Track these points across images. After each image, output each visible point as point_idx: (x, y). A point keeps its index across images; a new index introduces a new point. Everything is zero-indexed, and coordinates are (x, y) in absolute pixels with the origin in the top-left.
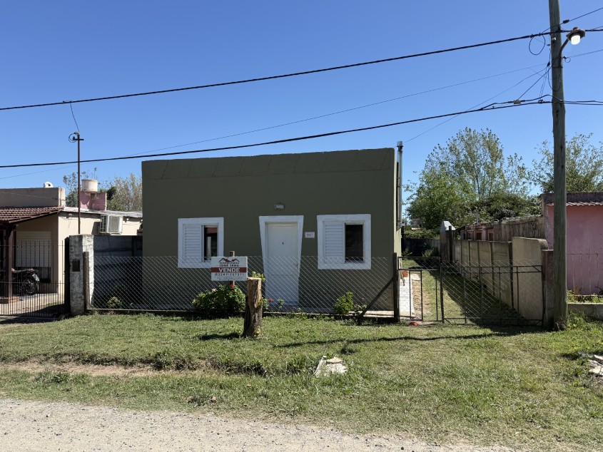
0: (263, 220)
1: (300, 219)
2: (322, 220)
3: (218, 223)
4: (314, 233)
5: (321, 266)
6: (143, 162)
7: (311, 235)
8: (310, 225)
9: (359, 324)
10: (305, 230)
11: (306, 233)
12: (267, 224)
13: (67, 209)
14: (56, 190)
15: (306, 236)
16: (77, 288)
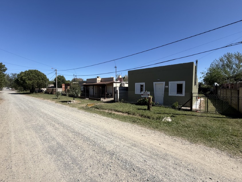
0: (154, 83)
1: (164, 83)
2: (170, 83)
3: (144, 84)
4: (168, 86)
5: (170, 95)
6: (128, 71)
7: (167, 87)
8: (167, 84)
9: (179, 110)
10: (165, 85)
12: (155, 84)
13: (115, 81)
14: (113, 78)
15: (166, 87)
16: (116, 97)
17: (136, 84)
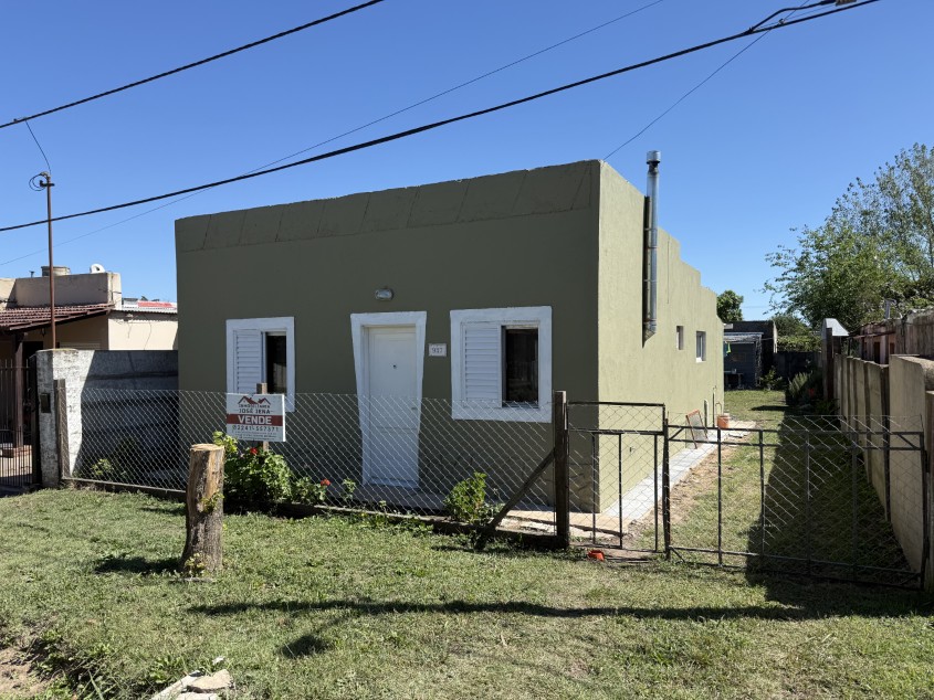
0: (357, 320)
1: (419, 319)
2: (458, 318)
3: (284, 325)
4: (444, 347)
5: (458, 413)
7: (438, 350)
8: (438, 331)
10: (429, 339)
11: (431, 347)
12: (365, 328)
15: (432, 353)
16: (48, 442)
17: (233, 326)
